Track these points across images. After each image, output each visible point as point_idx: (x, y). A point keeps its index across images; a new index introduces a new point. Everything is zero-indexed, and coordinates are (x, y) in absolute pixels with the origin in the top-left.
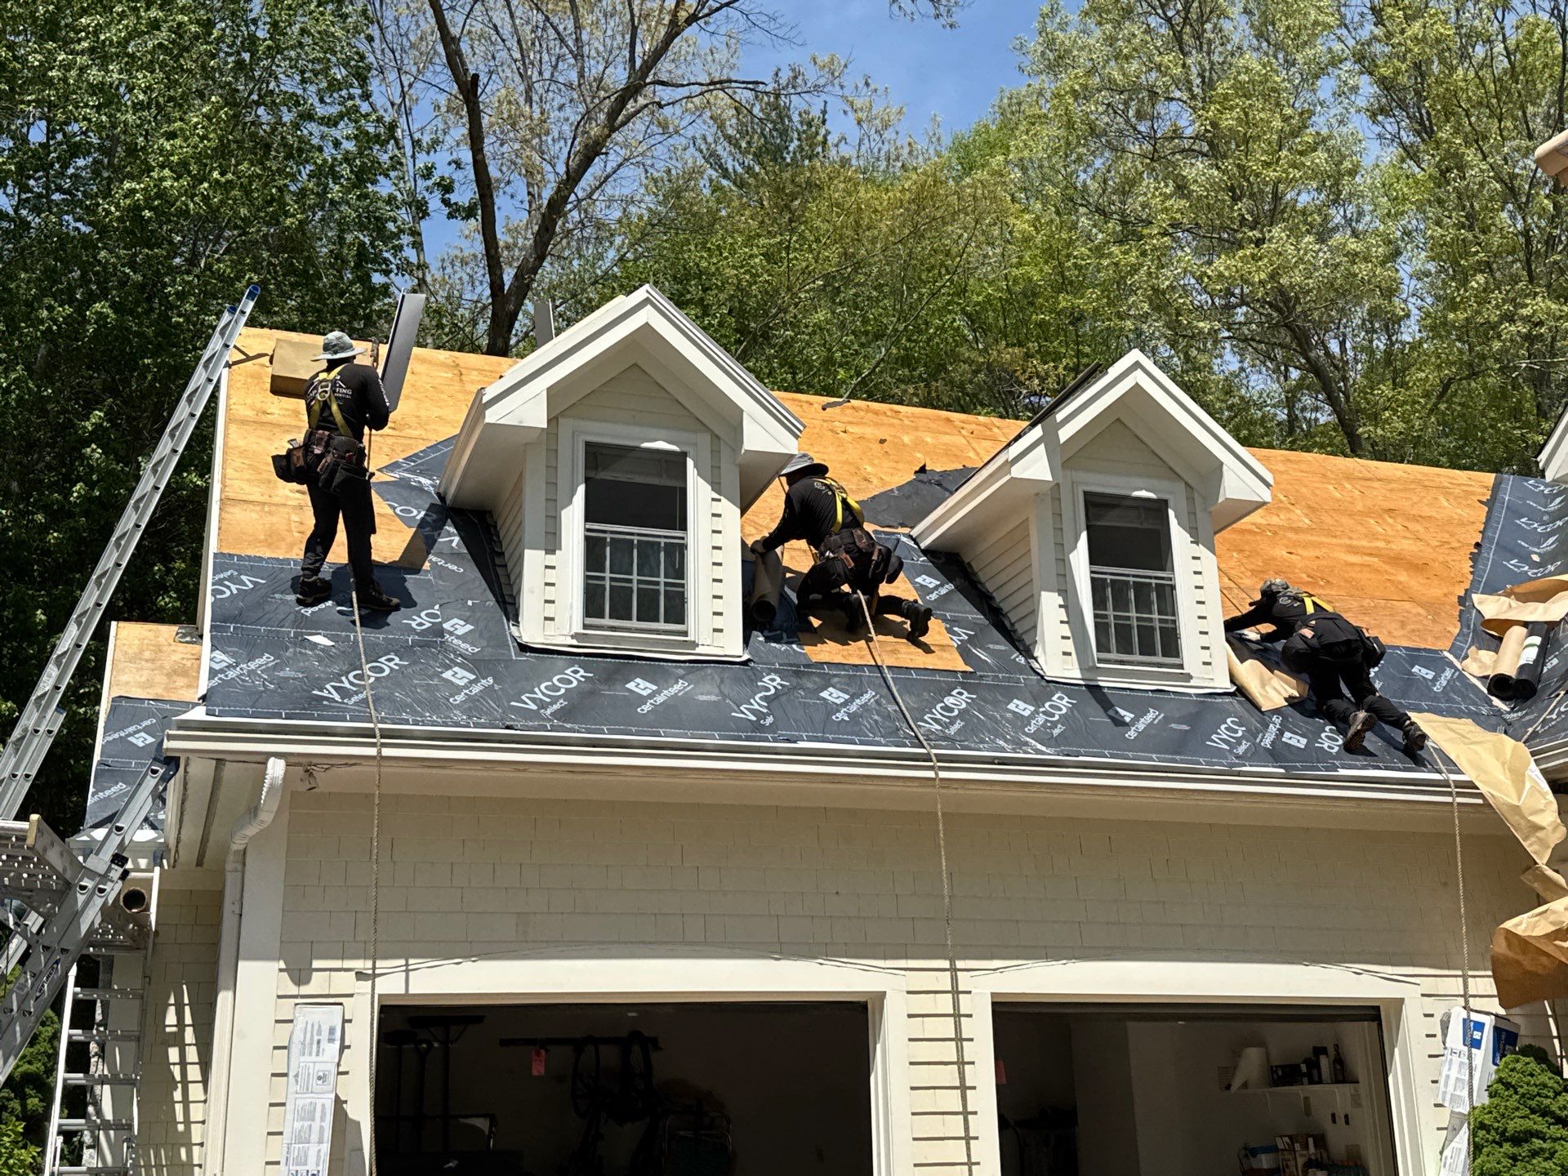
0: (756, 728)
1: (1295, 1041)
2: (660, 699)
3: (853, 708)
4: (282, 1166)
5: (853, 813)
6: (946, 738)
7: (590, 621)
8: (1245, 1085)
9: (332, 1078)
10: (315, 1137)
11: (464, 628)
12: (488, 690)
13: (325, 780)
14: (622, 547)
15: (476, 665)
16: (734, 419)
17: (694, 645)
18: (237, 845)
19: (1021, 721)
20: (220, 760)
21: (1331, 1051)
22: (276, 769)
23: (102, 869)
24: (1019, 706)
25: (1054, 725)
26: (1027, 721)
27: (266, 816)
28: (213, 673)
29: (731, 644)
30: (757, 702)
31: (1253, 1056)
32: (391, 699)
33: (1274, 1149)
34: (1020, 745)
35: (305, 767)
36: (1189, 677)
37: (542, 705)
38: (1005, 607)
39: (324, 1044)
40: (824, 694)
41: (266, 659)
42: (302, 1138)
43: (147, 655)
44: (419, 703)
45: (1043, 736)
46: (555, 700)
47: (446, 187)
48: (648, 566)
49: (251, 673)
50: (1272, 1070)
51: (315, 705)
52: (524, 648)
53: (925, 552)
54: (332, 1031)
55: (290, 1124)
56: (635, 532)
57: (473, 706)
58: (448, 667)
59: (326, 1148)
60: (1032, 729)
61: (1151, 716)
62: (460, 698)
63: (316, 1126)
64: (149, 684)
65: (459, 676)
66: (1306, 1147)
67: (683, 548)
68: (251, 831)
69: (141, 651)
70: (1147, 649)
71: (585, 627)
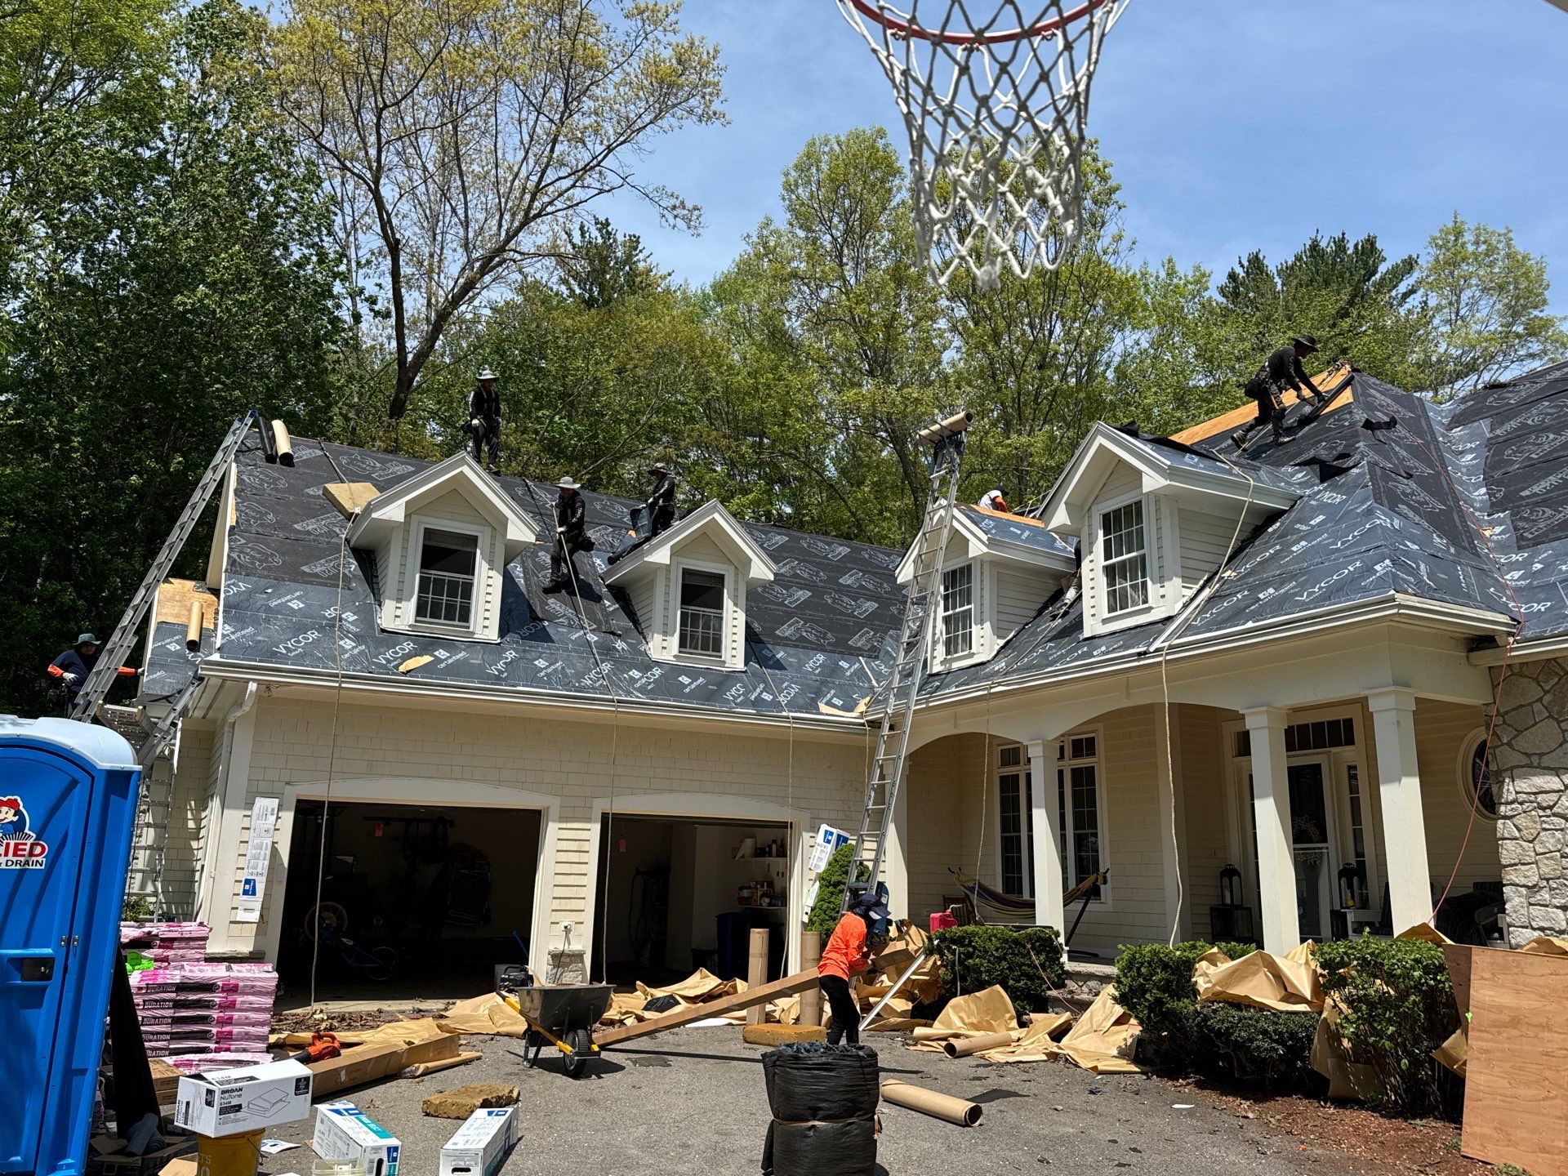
0: (498, 679)
1: (764, 836)
2: (450, 661)
3: (549, 670)
4: (246, 870)
5: (544, 721)
6: (593, 688)
7: (419, 619)
8: (743, 857)
9: (272, 831)
10: (262, 858)
11: (352, 618)
12: (361, 653)
13: (275, 692)
14: (439, 583)
15: (358, 638)
16: (504, 522)
17: (473, 633)
18: (231, 720)
19: (633, 680)
20: (225, 679)
21: (779, 843)
22: (252, 686)
23: (165, 728)
24: (635, 674)
25: (650, 683)
26: (636, 681)
27: (246, 708)
28: (224, 636)
29: (492, 634)
30: (501, 665)
31: (749, 842)
32: (312, 655)
33: (749, 888)
34: (629, 693)
35: (267, 686)
36: (724, 662)
37: (389, 661)
38: (641, 620)
39: (269, 816)
40: (536, 662)
41: (250, 630)
42: (256, 858)
43: (177, 598)
44: (327, 658)
45: (642, 690)
46: (396, 659)
47: (372, 301)
48: (452, 593)
49: (243, 636)
50: (756, 849)
51: (274, 656)
52: (383, 631)
53: (607, 586)
54: (273, 810)
55: (250, 851)
56: (447, 575)
57: (353, 661)
58: (342, 639)
59: (267, 862)
60: (638, 685)
61: (701, 680)
62: (346, 656)
63: (263, 852)
64: (178, 616)
65: (347, 644)
66: (762, 886)
67: (472, 585)
68: (238, 714)
69: (174, 596)
70: (705, 647)
71: (416, 621)
